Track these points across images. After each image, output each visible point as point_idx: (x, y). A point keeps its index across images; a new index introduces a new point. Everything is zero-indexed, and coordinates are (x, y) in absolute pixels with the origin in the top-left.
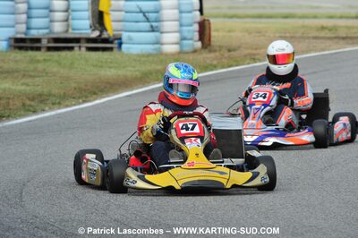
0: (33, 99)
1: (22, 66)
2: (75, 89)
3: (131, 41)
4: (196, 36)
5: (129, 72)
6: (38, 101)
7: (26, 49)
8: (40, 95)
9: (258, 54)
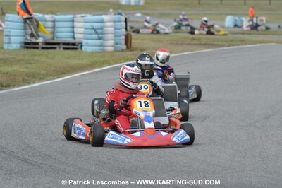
1: (26, 58)
2: (53, 70)
4: (123, 42)
5: (84, 62)
6: (32, 77)
7: (31, 48)
8: (34, 74)
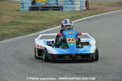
0: (44, 25)
1: (36, 15)
2: (55, 22)
3: (66, 7)
4: (85, 5)
6: (46, 26)
8: (46, 24)
9: (104, 11)
